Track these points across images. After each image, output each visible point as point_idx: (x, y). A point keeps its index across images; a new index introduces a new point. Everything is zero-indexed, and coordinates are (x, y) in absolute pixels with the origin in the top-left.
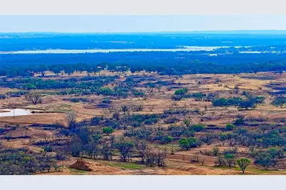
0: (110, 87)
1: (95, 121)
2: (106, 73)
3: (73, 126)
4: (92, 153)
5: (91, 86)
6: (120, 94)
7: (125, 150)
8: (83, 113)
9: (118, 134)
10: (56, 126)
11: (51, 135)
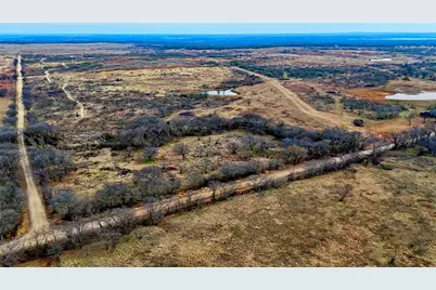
0: (424, 52)
1: (415, 64)
2: (423, 47)
3: (406, 65)
4: (411, 75)
5: (416, 52)
6: (428, 54)
7: (424, 75)
8: (411, 61)
9: (423, 69)
10: (401, 65)
11: (397, 68)
